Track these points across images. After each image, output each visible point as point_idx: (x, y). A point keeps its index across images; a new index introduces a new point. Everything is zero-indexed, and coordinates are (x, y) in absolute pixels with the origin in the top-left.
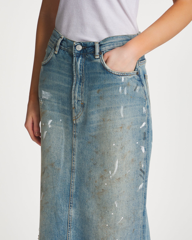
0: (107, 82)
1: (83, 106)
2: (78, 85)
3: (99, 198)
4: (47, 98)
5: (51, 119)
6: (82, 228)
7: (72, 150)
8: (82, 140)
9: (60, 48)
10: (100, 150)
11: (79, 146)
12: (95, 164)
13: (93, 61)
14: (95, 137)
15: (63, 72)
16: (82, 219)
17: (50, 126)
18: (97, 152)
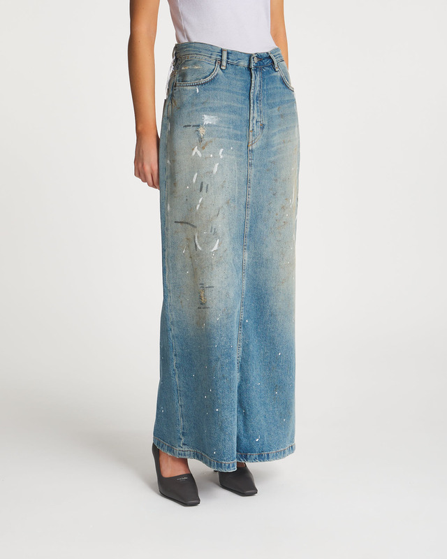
0: (287, 98)
1: (262, 127)
2: (256, 103)
3: (280, 233)
4: (215, 123)
5: (222, 147)
6: (255, 273)
7: (248, 181)
8: (258, 168)
9: (227, 63)
10: (279, 178)
11: (255, 176)
12: (274, 195)
13: (272, 75)
14: (273, 162)
15: (235, 90)
16: (256, 262)
17: (221, 157)
18: (276, 180)
